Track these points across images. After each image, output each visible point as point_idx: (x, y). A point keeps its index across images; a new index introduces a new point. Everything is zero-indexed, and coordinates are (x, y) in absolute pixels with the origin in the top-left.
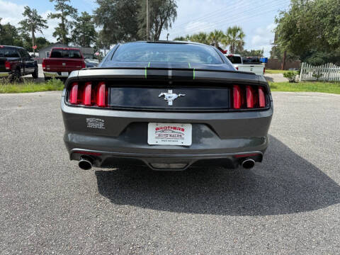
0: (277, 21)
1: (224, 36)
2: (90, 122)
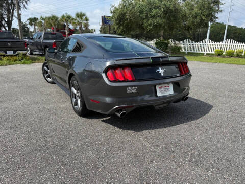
0: (111, 12)
1: (73, 19)
2: (129, 90)
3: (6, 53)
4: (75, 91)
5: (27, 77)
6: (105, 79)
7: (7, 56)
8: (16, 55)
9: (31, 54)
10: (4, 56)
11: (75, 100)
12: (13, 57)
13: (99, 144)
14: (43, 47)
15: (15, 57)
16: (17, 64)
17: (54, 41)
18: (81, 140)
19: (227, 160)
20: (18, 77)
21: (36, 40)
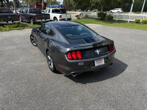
2: (79, 64)
3: (8, 22)
4: (50, 58)
5: (21, 41)
6: (67, 58)
7: (8, 24)
8: (14, 24)
9: (22, 21)
10: (7, 24)
11: (50, 63)
12: (12, 25)
13: (63, 92)
14: (29, 17)
15: (13, 25)
16: (14, 29)
17: (36, 14)
18: (54, 89)
19: (130, 105)
20: (16, 40)
21: (24, 13)
